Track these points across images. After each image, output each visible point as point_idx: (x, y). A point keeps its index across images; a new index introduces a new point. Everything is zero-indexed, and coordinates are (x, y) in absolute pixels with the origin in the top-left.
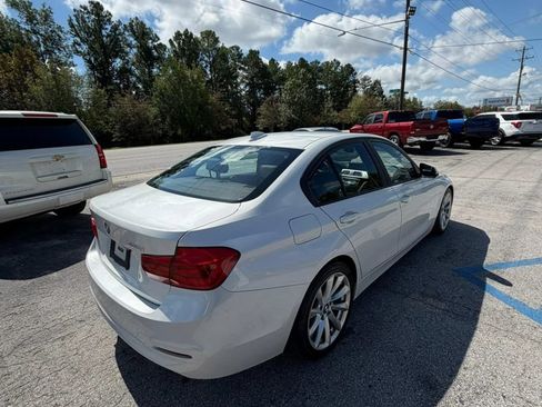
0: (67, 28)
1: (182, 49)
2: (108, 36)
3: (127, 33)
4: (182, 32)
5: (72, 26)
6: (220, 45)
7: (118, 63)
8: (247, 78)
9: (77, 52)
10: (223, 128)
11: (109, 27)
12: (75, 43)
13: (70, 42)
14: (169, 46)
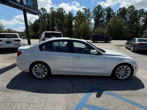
0: (92, 12)
1: (120, 13)
2: (100, 12)
3: (105, 11)
4: (122, 8)
5: (93, 11)
6: (135, 9)
7: (101, 19)
8: (144, 19)
9: (93, 17)
10: (127, 36)
11: (101, 10)
12: (93, 15)
13: (92, 15)
14: (116, 12)
